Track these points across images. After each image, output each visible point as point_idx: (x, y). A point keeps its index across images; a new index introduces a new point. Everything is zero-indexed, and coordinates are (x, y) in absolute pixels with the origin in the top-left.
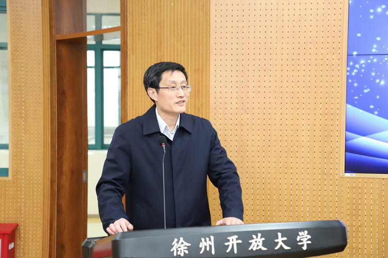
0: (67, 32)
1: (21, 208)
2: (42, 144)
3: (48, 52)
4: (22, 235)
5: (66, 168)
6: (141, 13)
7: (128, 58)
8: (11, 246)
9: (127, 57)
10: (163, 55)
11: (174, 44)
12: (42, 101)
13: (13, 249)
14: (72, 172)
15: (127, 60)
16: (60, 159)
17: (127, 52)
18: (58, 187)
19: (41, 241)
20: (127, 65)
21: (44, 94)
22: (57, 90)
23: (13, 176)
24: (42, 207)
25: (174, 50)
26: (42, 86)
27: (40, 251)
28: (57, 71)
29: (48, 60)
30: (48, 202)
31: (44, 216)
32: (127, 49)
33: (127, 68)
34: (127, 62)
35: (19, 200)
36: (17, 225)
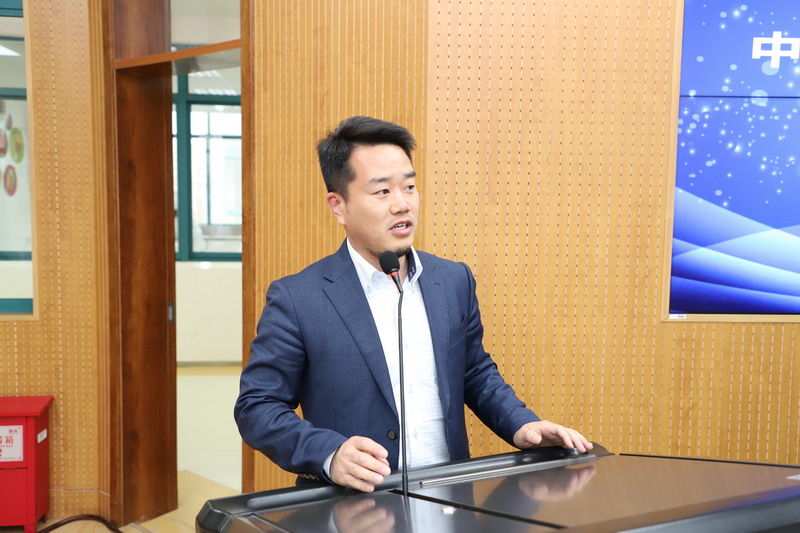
0: (136, 55)
1: (57, 369)
2: (94, 256)
3: (101, 91)
4: (62, 416)
5: (137, 299)
6: (283, 12)
7: (256, 99)
8: (42, 436)
9: (253, 97)
10: (328, 92)
11: (350, 70)
12: (92, 179)
13: (46, 441)
14: (149, 306)
15: (253, 102)
16: (126, 284)
17: (253, 86)
18: (123, 332)
19: (96, 426)
20: (254, 111)
21: (95, 169)
22: (120, 161)
23: (42, 314)
24: (95, 366)
25: (350, 81)
26: (91, 152)
27: (94, 443)
28: (119, 127)
29: (101, 106)
30: (106, 359)
31: (99, 383)
32: (253, 81)
33: (254, 118)
34: (253, 106)
35: (53, 356)
36: (52, 400)
